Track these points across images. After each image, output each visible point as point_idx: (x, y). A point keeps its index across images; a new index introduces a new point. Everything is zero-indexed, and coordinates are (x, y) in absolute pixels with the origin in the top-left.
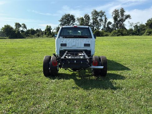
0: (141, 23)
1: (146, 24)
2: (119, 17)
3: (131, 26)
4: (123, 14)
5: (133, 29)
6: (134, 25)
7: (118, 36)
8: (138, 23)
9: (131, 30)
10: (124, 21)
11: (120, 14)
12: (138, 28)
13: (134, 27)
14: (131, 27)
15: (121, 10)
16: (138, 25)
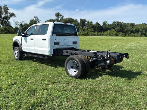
0: (25, 22)
1: (29, 23)
2: (3, 14)
3: (16, 24)
4: (8, 12)
5: (19, 27)
6: (19, 24)
7: (5, 33)
8: (23, 22)
9: (17, 28)
10: (9, 19)
11: (3, 10)
12: (23, 27)
13: (20, 25)
14: (16, 26)
15: (5, 6)
16: (23, 24)
